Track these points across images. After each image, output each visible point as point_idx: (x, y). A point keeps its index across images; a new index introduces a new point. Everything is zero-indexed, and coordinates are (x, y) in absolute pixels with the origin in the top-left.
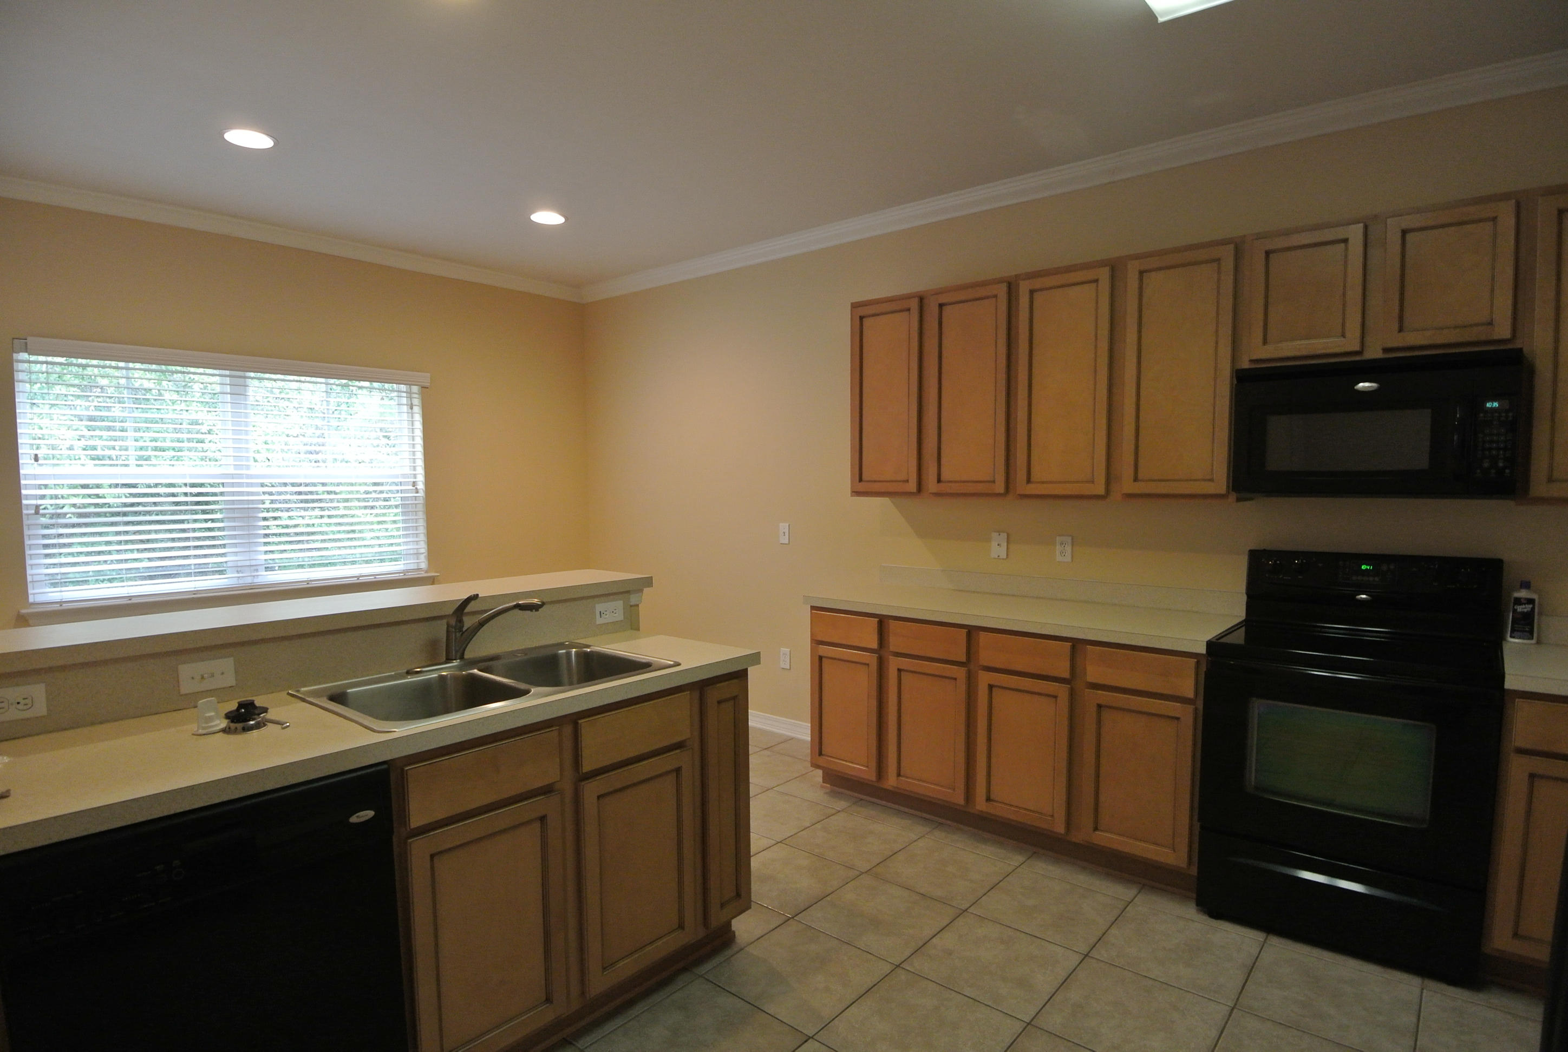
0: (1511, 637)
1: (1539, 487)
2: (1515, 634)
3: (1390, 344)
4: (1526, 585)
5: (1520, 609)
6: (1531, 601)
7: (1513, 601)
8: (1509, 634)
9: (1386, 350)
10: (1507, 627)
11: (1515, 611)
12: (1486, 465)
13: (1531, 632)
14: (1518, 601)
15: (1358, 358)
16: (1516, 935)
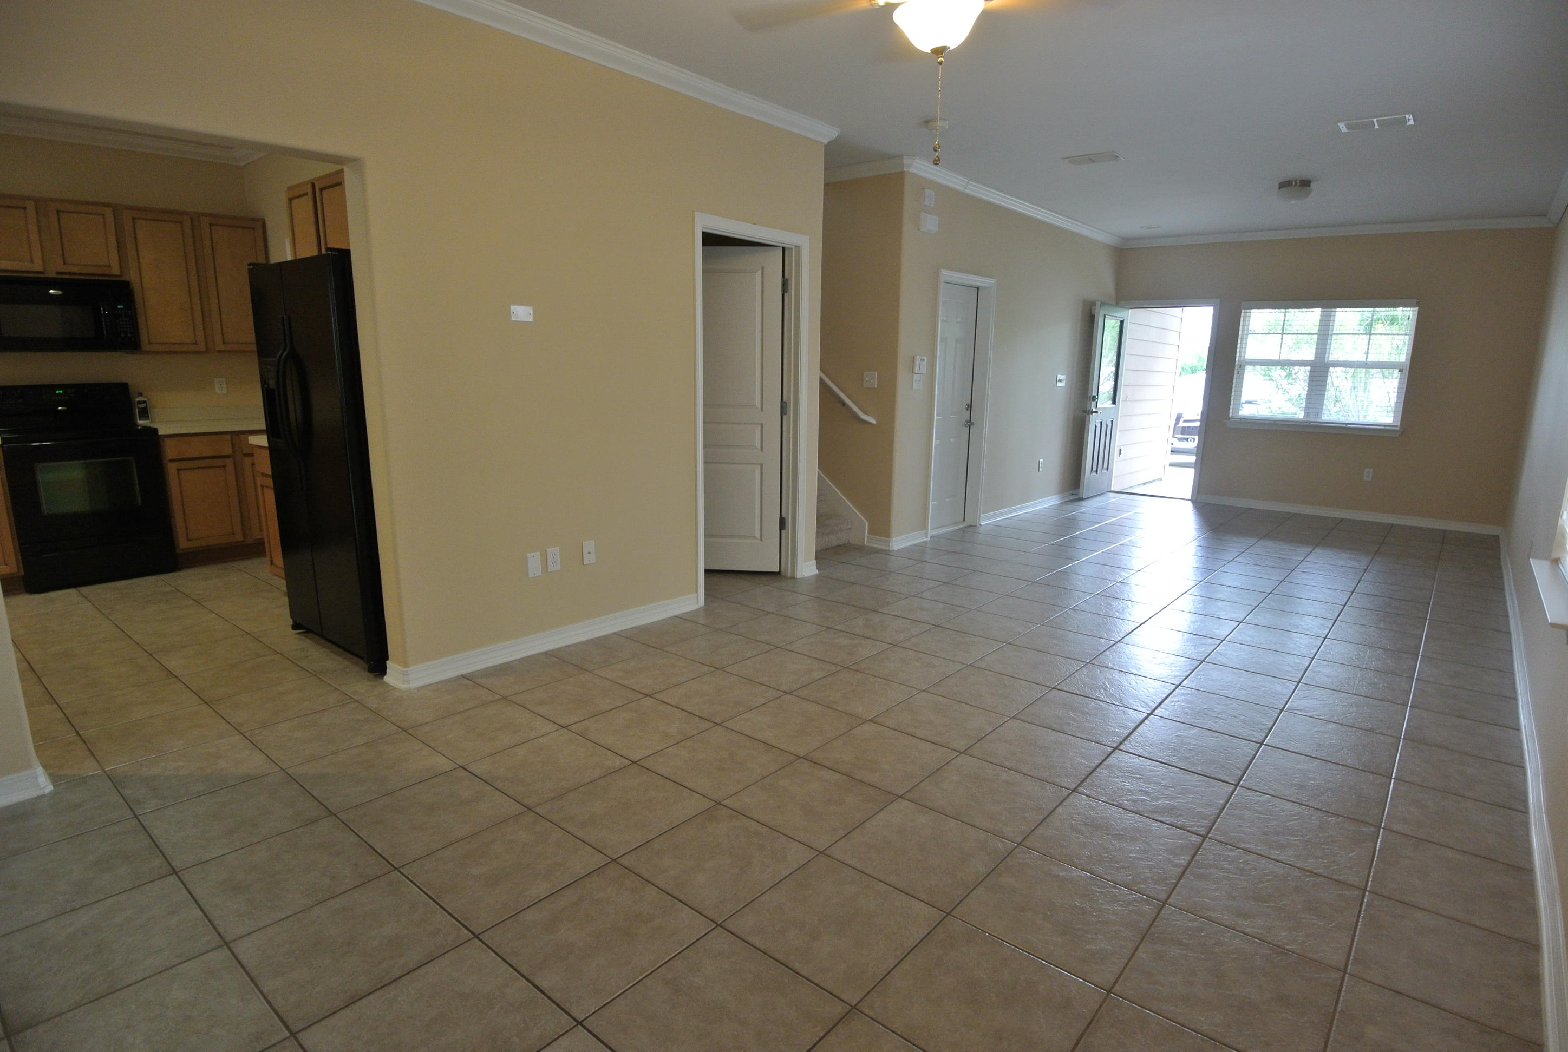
0: (140, 420)
1: (145, 346)
2: (141, 418)
3: (60, 270)
4: (141, 394)
5: (140, 406)
6: (145, 402)
7: (136, 403)
8: (138, 419)
9: (58, 273)
10: (136, 416)
11: (138, 408)
12: (123, 335)
13: (148, 417)
14: (139, 403)
15: (41, 276)
16: (188, 540)
